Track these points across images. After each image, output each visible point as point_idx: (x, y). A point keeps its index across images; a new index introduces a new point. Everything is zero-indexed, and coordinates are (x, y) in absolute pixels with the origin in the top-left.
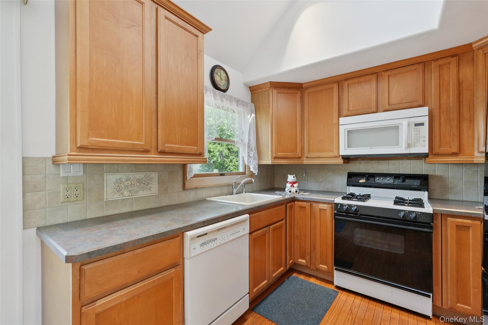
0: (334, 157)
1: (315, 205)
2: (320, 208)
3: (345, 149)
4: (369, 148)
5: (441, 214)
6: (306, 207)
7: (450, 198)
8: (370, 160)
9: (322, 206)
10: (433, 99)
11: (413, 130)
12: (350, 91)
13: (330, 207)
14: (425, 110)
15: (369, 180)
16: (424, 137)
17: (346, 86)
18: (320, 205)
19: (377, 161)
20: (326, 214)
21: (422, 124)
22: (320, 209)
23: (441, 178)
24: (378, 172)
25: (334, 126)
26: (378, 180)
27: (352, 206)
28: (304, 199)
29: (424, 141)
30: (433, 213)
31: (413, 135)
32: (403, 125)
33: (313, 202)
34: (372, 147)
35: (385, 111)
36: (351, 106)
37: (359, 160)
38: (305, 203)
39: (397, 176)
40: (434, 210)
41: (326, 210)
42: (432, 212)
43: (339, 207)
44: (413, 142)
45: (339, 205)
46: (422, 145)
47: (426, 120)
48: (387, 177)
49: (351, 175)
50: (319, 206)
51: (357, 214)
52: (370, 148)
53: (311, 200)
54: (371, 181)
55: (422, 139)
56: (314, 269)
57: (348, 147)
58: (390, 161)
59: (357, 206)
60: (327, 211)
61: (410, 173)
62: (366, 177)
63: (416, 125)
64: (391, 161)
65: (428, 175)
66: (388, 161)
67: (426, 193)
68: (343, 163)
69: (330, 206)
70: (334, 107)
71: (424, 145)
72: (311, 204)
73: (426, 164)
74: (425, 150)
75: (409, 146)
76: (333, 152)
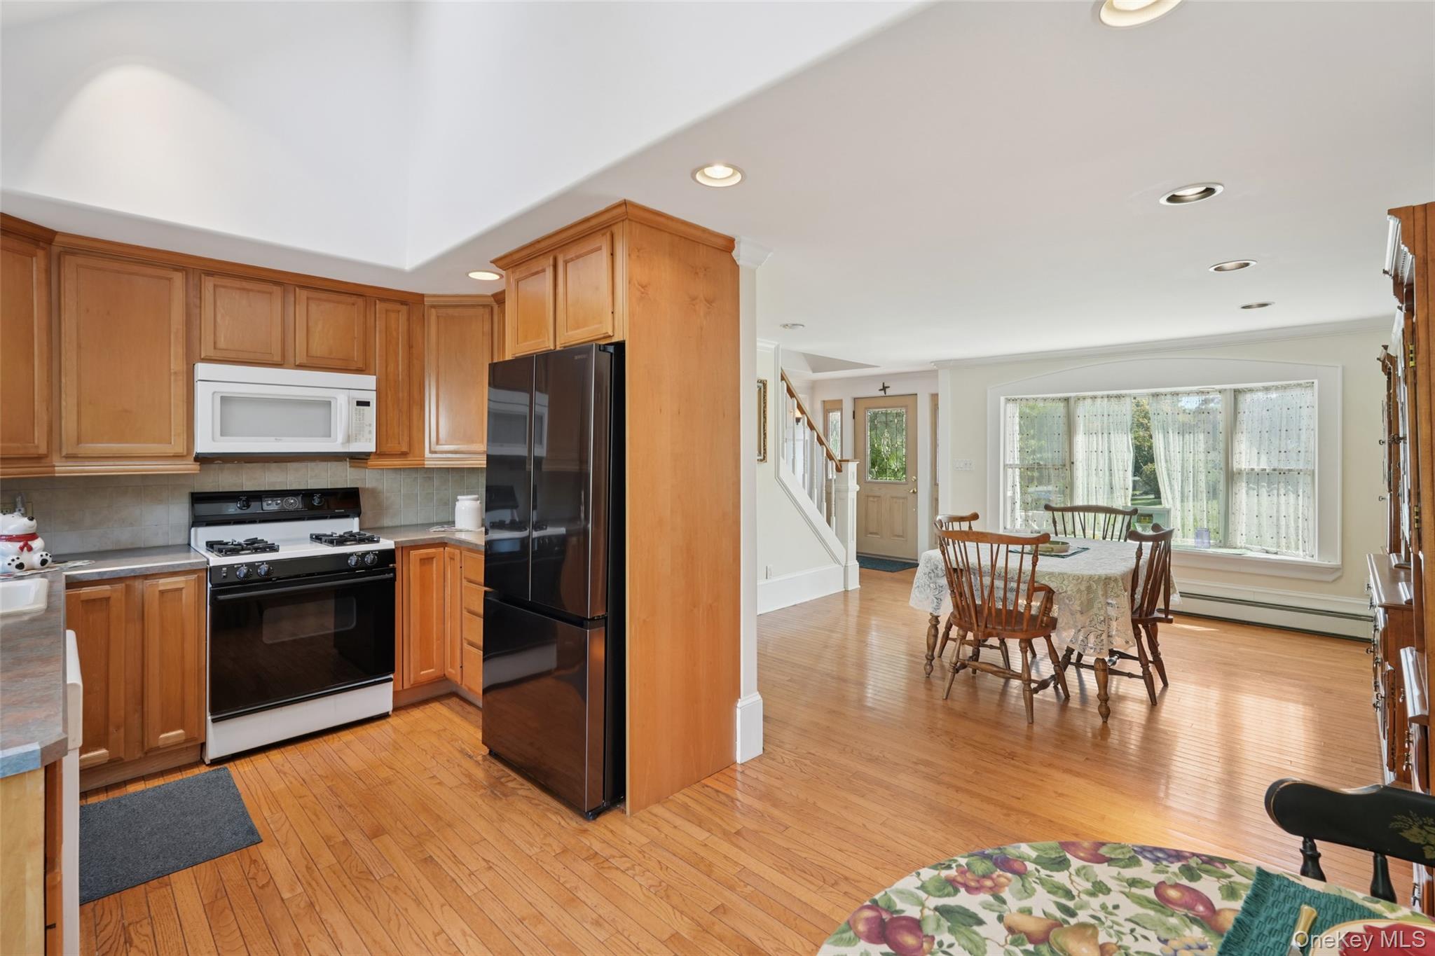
0: (173, 456)
1: (138, 584)
2: (161, 588)
3: (213, 439)
4: (273, 438)
5: (402, 547)
6: (109, 598)
7: (385, 525)
8: (246, 463)
9: (165, 583)
10: (378, 363)
11: (354, 412)
12: (218, 303)
13: (195, 579)
14: (370, 381)
15: (248, 506)
16: (370, 425)
17: (211, 288)
18: (162, 581)
19: (263, 464)
20: (181, 600)
21: (367, 404)
22: (162, 593)
23: (374, 492)
24: (263, 489)
25: (172, 378)
26: (271, 506)
27: (256, 564)
28: (105, 577)
29: (370, 432)
30: (396, 547)
31: (354, 421)
32: (338, 401)
33: (135, 577)
34: (278, 438)
35: (301, 366)
36: (222, 339)
37: (216, 462)
38: (107, 587)
39: (307, 495)
40: (395, 542)
41: (181, 589)
42: (394, 547)
43: (224, 575)
44: (354, 432)
45: (225, 569)
46: (367, 439)
47: (372, 397)
48: (288, 496)
49: (197, 498)
50: (157, 585)
51: (271, 580)
52: (276, 439)
53: (133, 574)
54: (255, 508)
55: (367, 429)
56: (138, 755)
57: (222, 435)
58: (289, 464)
59: (268, 562)
60: (184, 591)
61: (326, 487)
62: (244, 501)
63: (360, 403)
64: (292, 464)
65: (357, 489)
66: (285, 464)
67: (356, 520)
68: (198, 472)
69: (194, 577)
70: (173, 329)
71: (370, 439)
72: (126, 585)
73: (352, 469)
74: (370, 447)
75: (348, 439)
76: (171, 443)
